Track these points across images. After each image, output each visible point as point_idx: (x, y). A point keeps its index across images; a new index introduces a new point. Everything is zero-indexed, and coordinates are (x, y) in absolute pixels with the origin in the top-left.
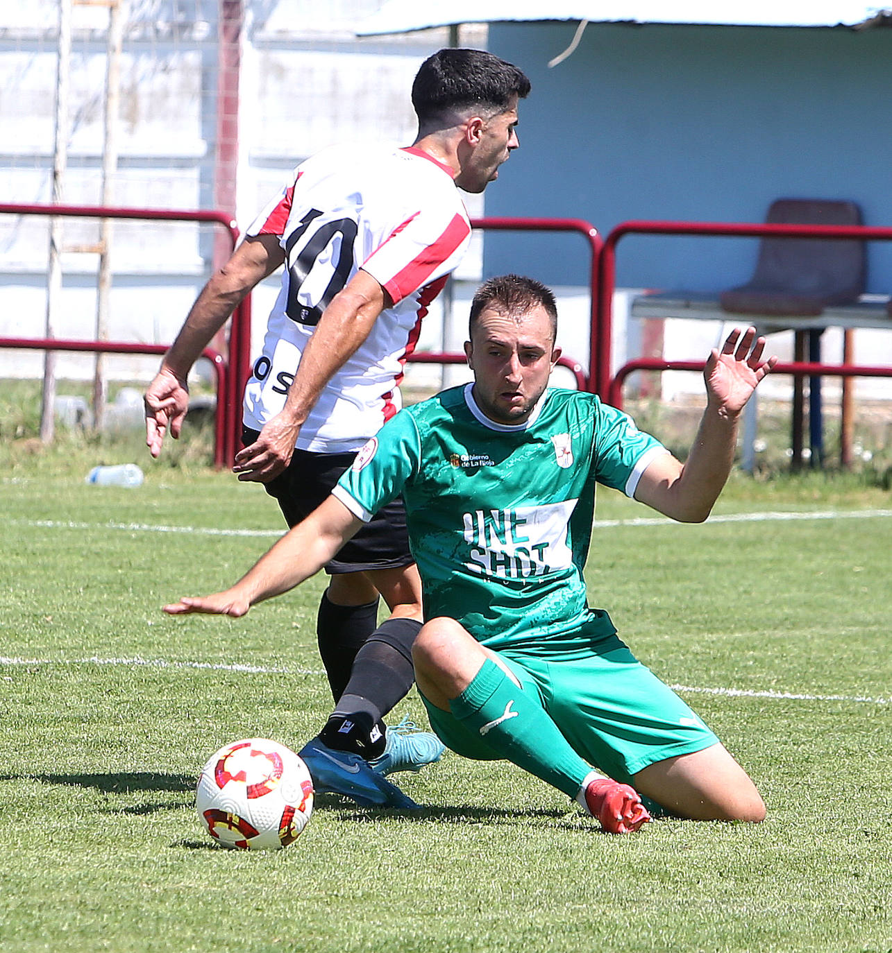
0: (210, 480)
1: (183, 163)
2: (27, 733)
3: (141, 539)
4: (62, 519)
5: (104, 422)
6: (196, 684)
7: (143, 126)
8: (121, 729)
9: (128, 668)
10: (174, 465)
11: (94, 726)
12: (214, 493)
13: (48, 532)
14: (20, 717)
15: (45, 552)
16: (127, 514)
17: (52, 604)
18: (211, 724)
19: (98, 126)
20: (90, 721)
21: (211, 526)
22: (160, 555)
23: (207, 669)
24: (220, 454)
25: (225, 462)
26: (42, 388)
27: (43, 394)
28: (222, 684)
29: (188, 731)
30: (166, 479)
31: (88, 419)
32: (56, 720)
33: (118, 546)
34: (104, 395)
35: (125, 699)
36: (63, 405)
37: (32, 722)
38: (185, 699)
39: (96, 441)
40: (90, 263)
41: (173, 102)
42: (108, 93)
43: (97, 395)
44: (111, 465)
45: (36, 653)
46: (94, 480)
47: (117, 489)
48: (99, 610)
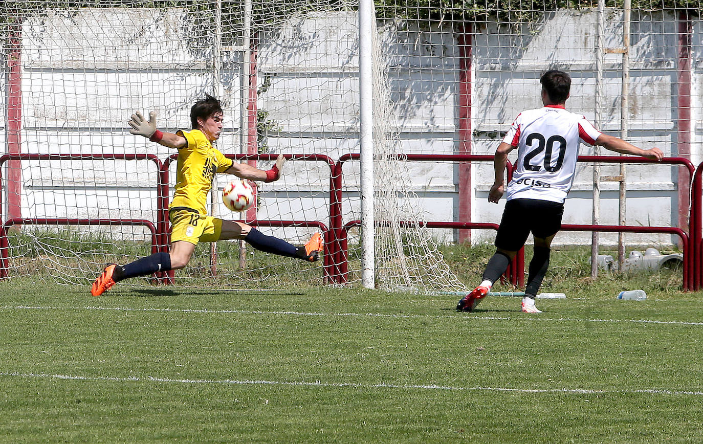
0: (682, 296)
1: (661, 133)
2: (601, 429)
3: (649, 328)
4: (607, 318)
5: (624, 268)
6: (687, 402)
7: (639, 115)
8: (649, 426)
9: (650, 395)
10: (662, 289)
11: (635, 425)
12: (685, 303)
13: (600, 325)
14: (596, 420)
15: (599, 335)
16: (640, 314)
17: (606, 362)
18: (696, 423)
19: (617, 115)
20: (632, 422)
21: (685, 320)
22: (660, 336)
23: (691, 395)
24: (686, 283)
25: (689, 287)
26: (591, 250)
27: (592, 253)
28: (700, 402)
29: (685, 427)
30: (658, 297)
31: (615, 265)
32: (615, 422)
33: (638, 331)
34: (624, 254)
35: (650, 410)
36: (602, 259)
37: (602, 423)
38: (681, 410)
39: (620, 277)
40: (615, 185)
41: (656, 101)
42: (623, 99)
43: (620, 254)
44: (629, 290)
45: (601, 388)
46: (621, 298)
47: (633, 301)
48: (631, 365)
